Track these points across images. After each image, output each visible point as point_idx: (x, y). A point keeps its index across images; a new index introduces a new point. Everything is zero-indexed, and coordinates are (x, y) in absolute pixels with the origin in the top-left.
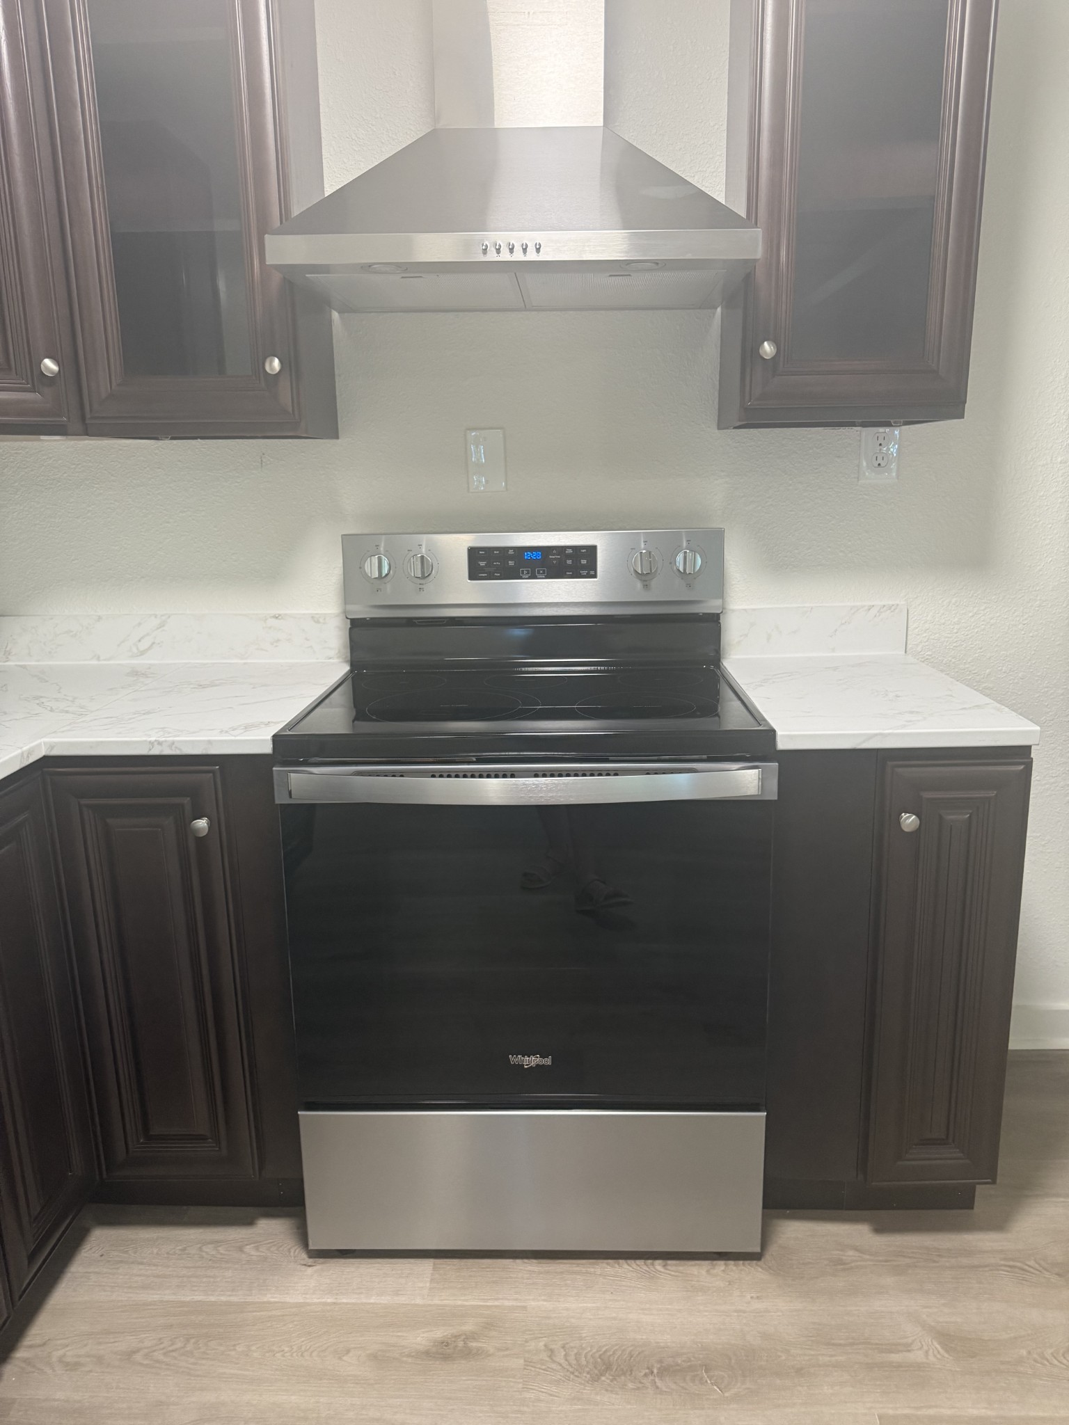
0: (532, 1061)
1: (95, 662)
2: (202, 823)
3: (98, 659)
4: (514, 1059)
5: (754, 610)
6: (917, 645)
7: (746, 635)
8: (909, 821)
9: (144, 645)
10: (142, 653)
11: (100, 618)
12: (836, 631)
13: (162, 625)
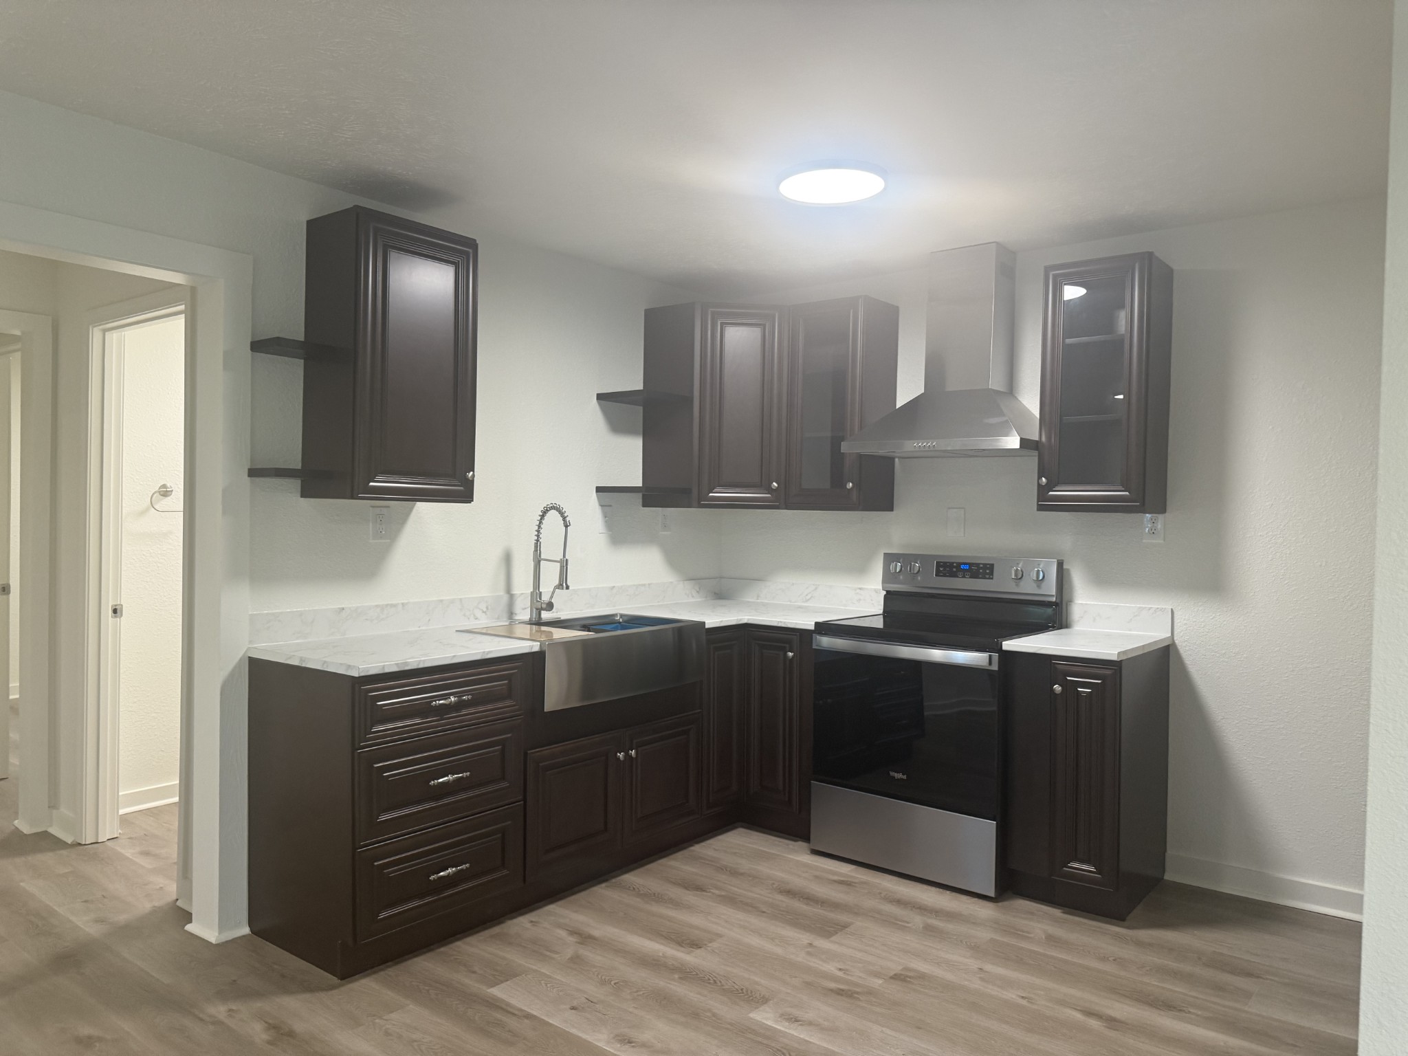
0: (898, 776)
1: (789, 603)
2: (790, 654)
3: (790, 601)
4: (892, 774)
5: (1086, 604)
6: (1181, 632)
7: (1082, 617)
8: (1057, 688)
9: (808, 597)
10: (807, 601)
11: (793, 584)
12: (1131, 619)
13: (816, 589)
